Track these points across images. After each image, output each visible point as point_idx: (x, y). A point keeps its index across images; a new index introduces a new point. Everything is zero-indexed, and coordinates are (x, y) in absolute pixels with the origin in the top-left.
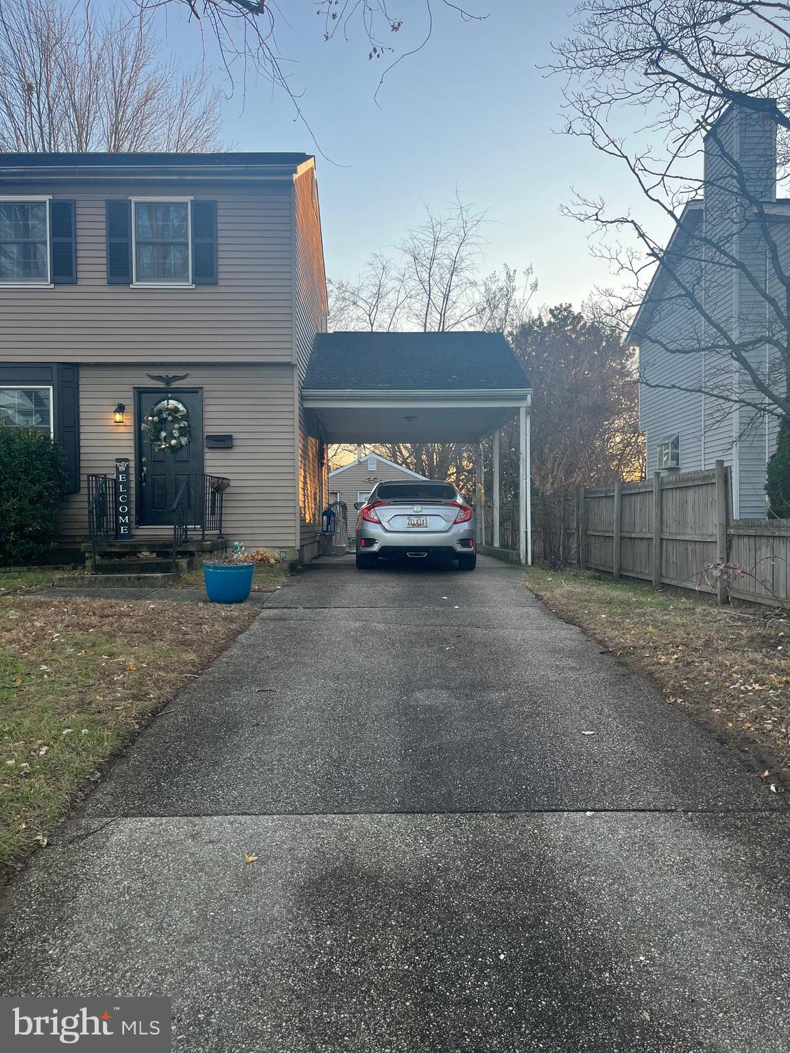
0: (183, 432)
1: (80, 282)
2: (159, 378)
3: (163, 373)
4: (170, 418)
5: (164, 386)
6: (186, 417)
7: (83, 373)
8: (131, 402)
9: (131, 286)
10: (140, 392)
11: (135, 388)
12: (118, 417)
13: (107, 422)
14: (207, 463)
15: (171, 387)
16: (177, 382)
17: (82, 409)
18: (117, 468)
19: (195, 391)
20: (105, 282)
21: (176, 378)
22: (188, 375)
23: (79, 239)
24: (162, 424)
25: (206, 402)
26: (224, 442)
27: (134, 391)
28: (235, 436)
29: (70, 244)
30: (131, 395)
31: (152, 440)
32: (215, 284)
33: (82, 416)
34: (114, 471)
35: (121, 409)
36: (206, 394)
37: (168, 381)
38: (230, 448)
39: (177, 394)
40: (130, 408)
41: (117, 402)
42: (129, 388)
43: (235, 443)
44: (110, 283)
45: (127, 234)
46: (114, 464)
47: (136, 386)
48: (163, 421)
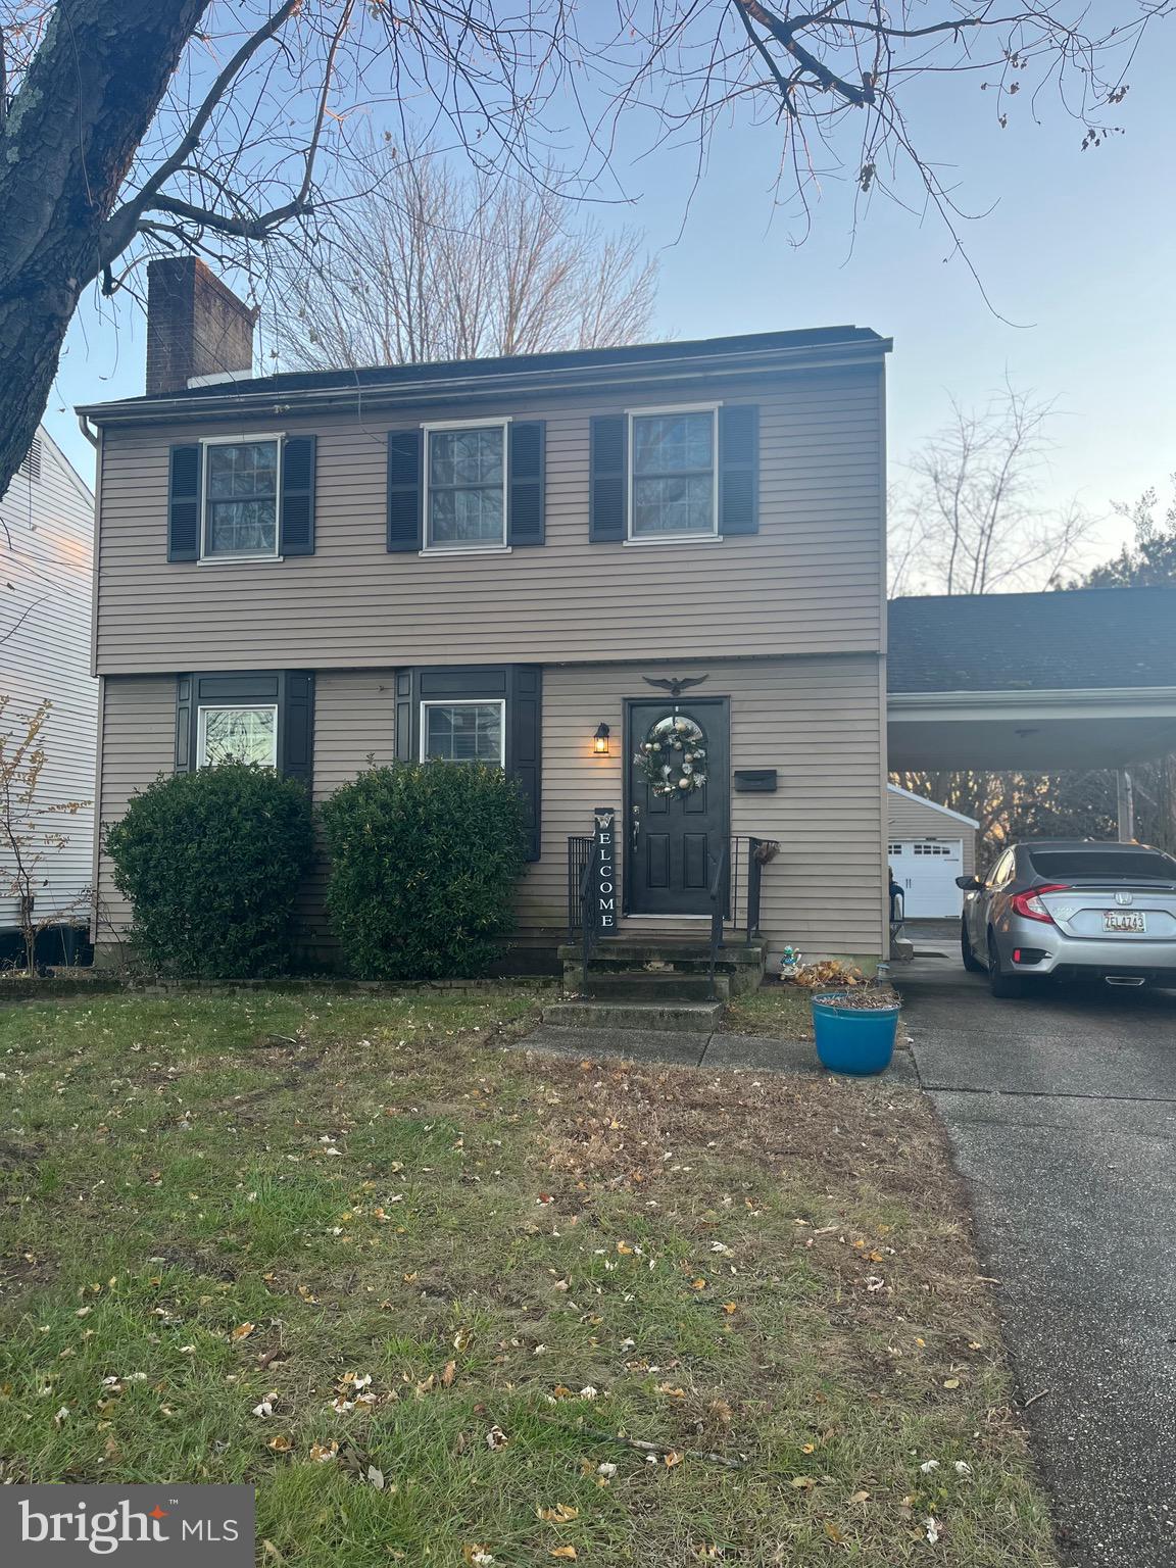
0: (698, 766)
1: (550, 542)
2: (663, 683)
3: (669, 675)
4: (678, 745)
5: (671, 695)
6: (701, 744)
7: (548, 678)
8: (619, 721)
9: (625, 544)
10: (632, 705)
11: (625, 699)
12: (601, 745)
13: (582, 753)
14: (735, 815)
15: (682, 695)
16: (692, 688)
17: (546, 732)
18: (597, 823)
19: (718, 701)
20: (585, 540)
21: (688, 682)
22: (707, 676)
23: (550, 478)
24: (665, 753)
25: (735, 718)
26: (762, 782)
27: (624, 705)
28: (781, 771)
29: (536, 486)
30: (619, 710)
31: (650, 780)
32: (754, 533)
33: (545, 743)
34: (592, 827)
35: (603, 732)
36: (734, 706)
37: (676, 687)
38: (773, 790)
39: (689, 707)
40: (617, 731)
41: (598, 721)
42: (617, 699)
43: (781, 782)
44: (593, 541)
45: (621, 466)
46: (592, 816)
47: (626, 696)
48: (667, 749)
